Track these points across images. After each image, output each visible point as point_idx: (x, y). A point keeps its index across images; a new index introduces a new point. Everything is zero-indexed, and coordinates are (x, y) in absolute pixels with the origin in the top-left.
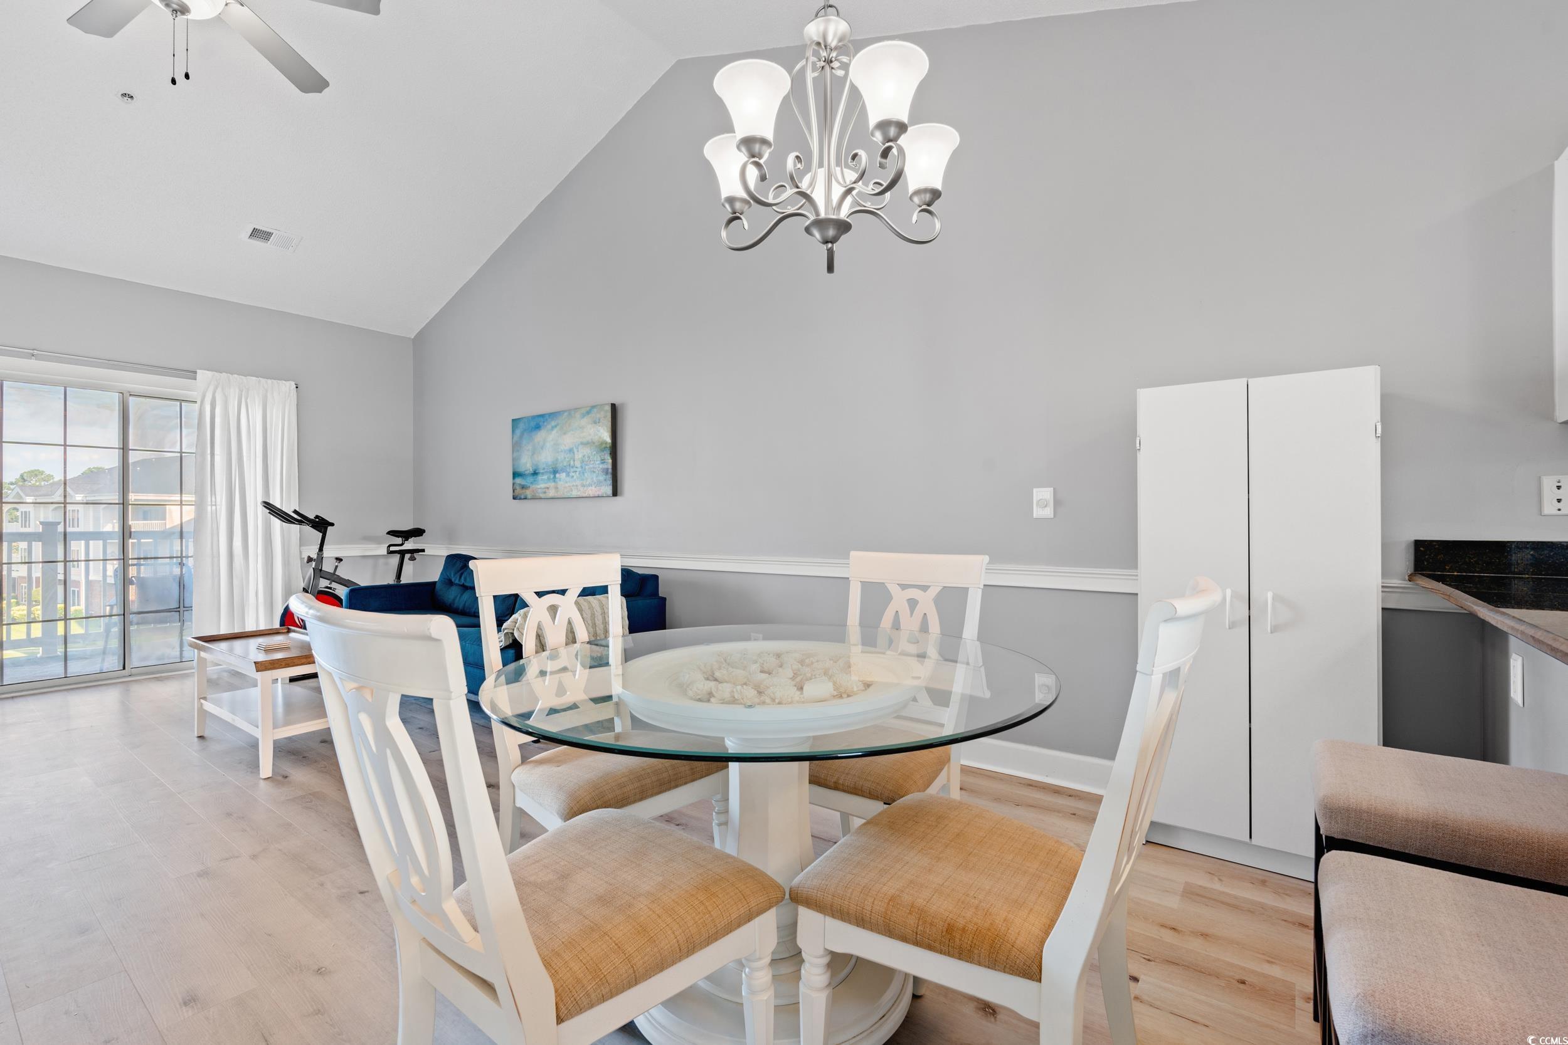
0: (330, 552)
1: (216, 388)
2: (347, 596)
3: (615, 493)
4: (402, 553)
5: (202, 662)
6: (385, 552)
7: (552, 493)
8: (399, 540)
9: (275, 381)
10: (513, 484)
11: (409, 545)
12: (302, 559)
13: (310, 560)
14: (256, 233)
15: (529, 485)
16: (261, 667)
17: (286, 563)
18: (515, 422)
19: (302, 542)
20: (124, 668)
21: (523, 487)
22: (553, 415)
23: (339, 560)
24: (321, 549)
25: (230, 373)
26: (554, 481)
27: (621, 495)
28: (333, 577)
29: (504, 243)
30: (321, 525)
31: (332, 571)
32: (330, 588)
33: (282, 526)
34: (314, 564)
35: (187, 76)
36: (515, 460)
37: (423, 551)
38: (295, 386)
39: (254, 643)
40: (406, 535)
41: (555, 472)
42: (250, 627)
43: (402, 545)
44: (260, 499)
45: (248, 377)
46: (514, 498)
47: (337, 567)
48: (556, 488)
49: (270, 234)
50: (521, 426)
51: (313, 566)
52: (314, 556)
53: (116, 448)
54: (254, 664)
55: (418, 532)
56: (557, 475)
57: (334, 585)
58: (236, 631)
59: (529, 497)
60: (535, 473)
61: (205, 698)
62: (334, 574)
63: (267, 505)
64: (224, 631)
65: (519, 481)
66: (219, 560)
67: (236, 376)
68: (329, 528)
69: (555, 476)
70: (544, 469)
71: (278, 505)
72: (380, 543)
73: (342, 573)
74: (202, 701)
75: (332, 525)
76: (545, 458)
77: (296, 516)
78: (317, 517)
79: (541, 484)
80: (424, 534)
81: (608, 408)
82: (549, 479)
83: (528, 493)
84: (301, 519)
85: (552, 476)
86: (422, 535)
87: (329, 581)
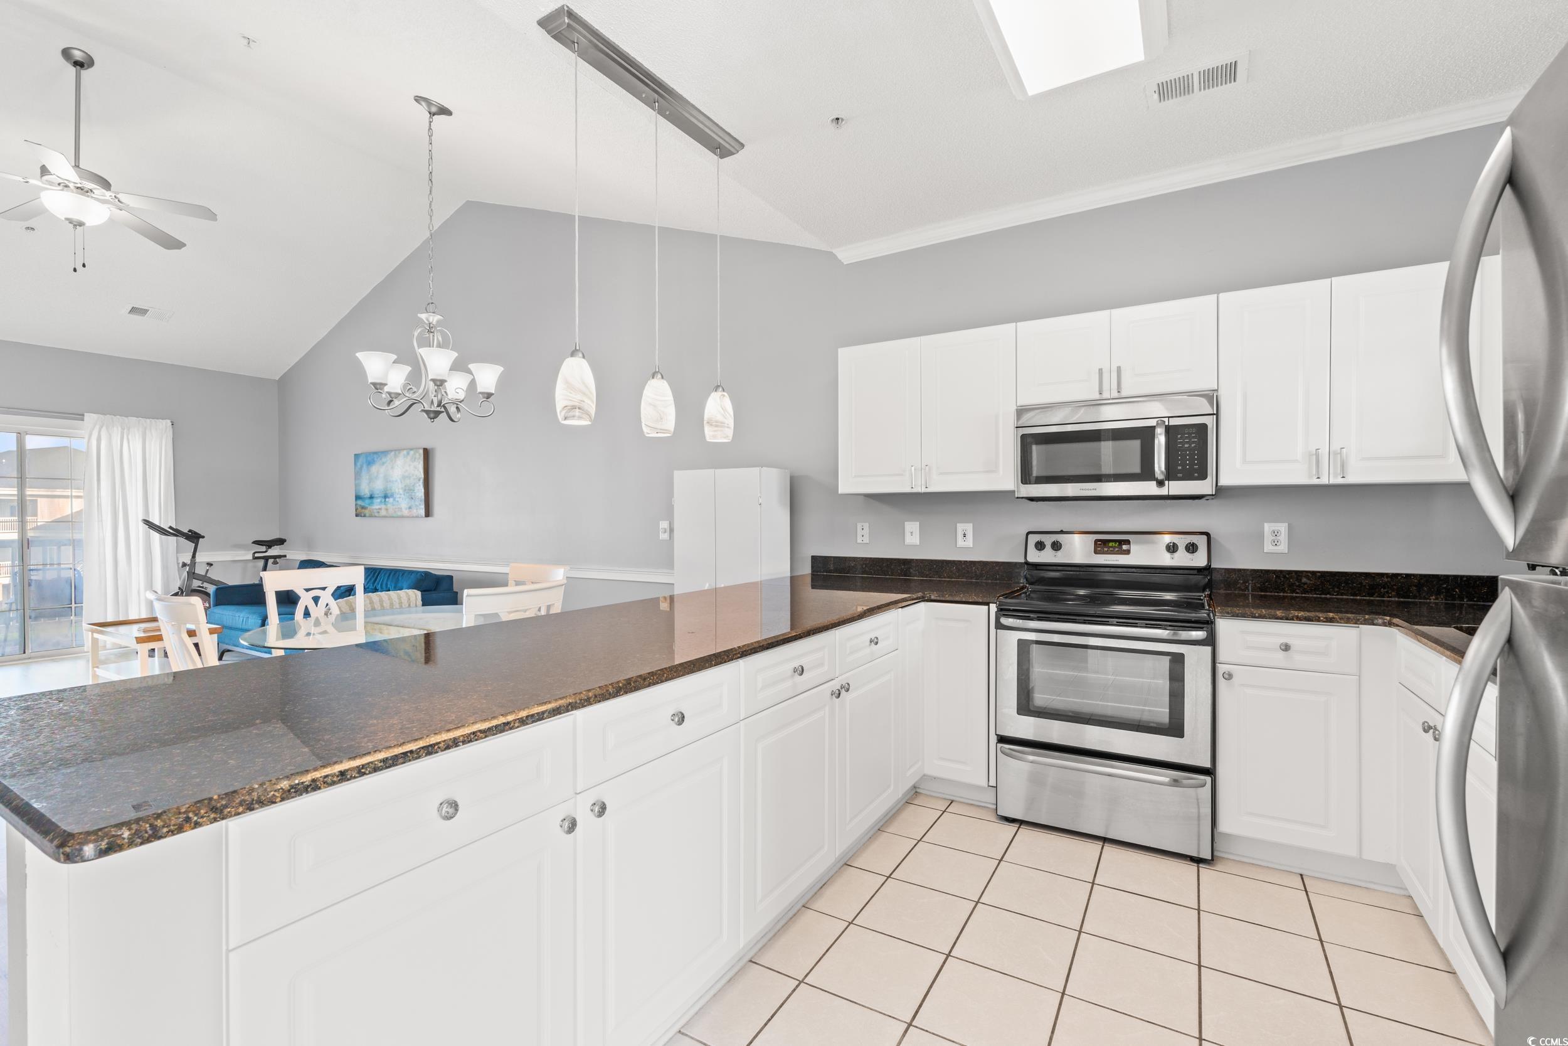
0: (202, 558)
1: (101, 427)
2: (213, 593)
3: (428, 513)
4: (266, 559)
5: (95, 642)
6: (250, 557)
7: (383, 513)
8: (263, 548)
9: (153, 420)
10: (356, 505)
11: (274, 551)
12: (178, 564)
13: (184, 565)
14: (134, 310)
15: (367, 506)
16: (140, 640)
17: (165, 567)
18: (357, 456)
19: (178, 550)
20: (24, 653)
21: (363, 508)
22: (385, 453)
23: (210, 564)
24: (194, 556)
25: (114, 415)
26: (385, 504)
27: (432, 516)
28: (205, 579)
29: (348, 313)
30: (194, 537)
31: (203, 574)
32: (202, 587)
33: (160, 537)
34: (188, 568)
35: (84, 265)
36: (357, 486)
37: (285, 556)
38: (171, 424)
39: (135, 627)
40: (270, 544)
41: (386, 497)
42: (133, 616)
43: (266, 552)
44: (141, 517)
45: (129, 418)
46: (357, 516)
47: (208, 570)
48: (387, 509)
49: (147, 311)
50: (361, 460)
51: (187, 570)
52: (188, 562)
53: (15, 478)
54: (135, 639)
55: (281, 542)
56: (387, 500)
57: (205, 585)
58: (121, 619)
59: (367, 515)
60: (371, 497)
61: (97, 667)
62: (206, 576)
63: (147, 522)
64: (110, 619)
65: (360, 502)
66: (105, 567)
67: (118, 417)
68: (201, 539)
69: (385, 500)
70: (378, 494)
71: (157, 523)
72: (249, 550)
73: (213, 575)
74: (95, 669)
75: (203, 537)
76: (379, 486)
77: (171, 531)
78: (190, 531)
79: (376, 505)
80: (285, 543)
81: (421, 451)
82: (381, 501)
83: (367, 512)
84: (177, 533)
85: (383, 500)
86: (283, 544)
87: (201, 582)
